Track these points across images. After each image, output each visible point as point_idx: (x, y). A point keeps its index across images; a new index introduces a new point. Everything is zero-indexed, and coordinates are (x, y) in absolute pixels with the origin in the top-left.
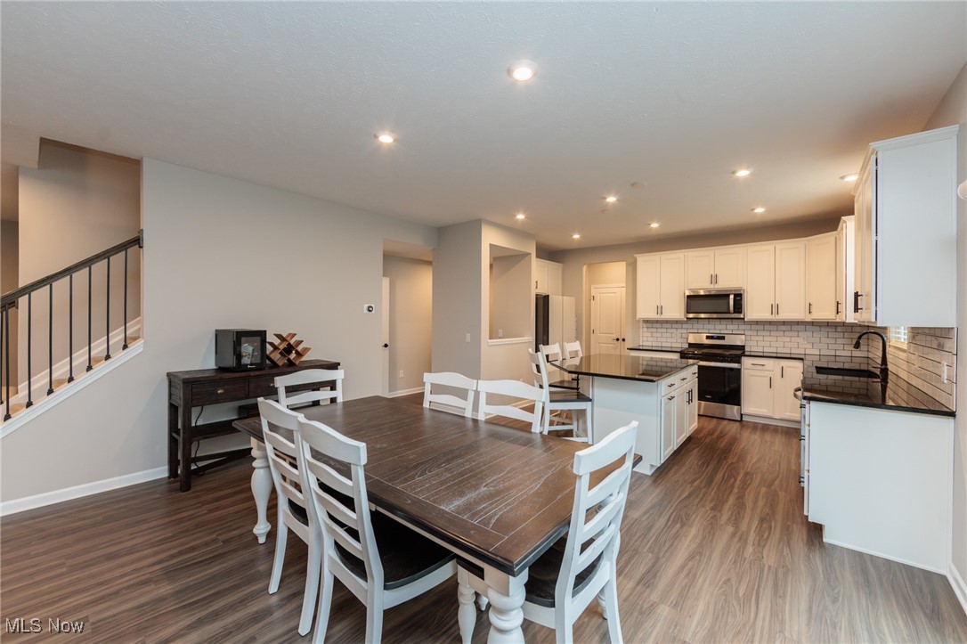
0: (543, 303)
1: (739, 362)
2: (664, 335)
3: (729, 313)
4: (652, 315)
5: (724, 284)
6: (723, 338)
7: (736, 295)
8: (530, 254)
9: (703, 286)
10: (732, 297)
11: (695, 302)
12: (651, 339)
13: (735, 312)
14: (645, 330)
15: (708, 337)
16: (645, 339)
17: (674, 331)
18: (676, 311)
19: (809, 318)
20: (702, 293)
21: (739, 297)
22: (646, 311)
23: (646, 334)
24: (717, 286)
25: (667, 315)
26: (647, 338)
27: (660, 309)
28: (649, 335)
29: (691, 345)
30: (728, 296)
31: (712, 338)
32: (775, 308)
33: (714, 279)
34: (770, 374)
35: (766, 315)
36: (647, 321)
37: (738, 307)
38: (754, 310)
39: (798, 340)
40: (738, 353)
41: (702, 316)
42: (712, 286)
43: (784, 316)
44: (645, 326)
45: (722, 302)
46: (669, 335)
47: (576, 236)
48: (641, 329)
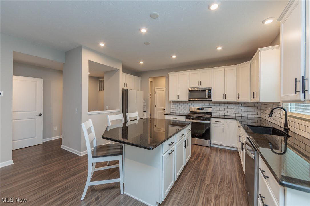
0: (125, 94)
1: (210, 120)
2: (180, 108)
3: (206, 98)
4: (175, 99)
5: (204, 86)
6: (203, 109)
8: (119, 70)
9: (195, 86)
10: (207, 91)
11: (192, 93)
12: (175, 110)
13: (208, 98)
14: (173, 106)
15: (197, 109)
17: (184, 106)
18: (184, 98)
19: (238, 100)
20: (196, 89)
21: (210, 91)
22: (172, 97)
23: (173, 108)
24: (201, 86)
25: (181, 99)
26: (174, 109)
27: (178, 97)
28: (174, 108)
29: (191, 112)
30: (205, 90)
31: (199, 109)
32: (224, 96)
33: (200, 83)
34: (222, 126)
35: (220, 99)
36: (174, 102)
37: (209, 96)
38: (216, 97)
39: (233, 110)
40: (209, 116)
41: (196, 99)
42: (199, 87)
43: (228, 99)
44: (173, 104)
45: (203, 93)
46: (182, 108)
47: (141, 63)
48: (171, 105)
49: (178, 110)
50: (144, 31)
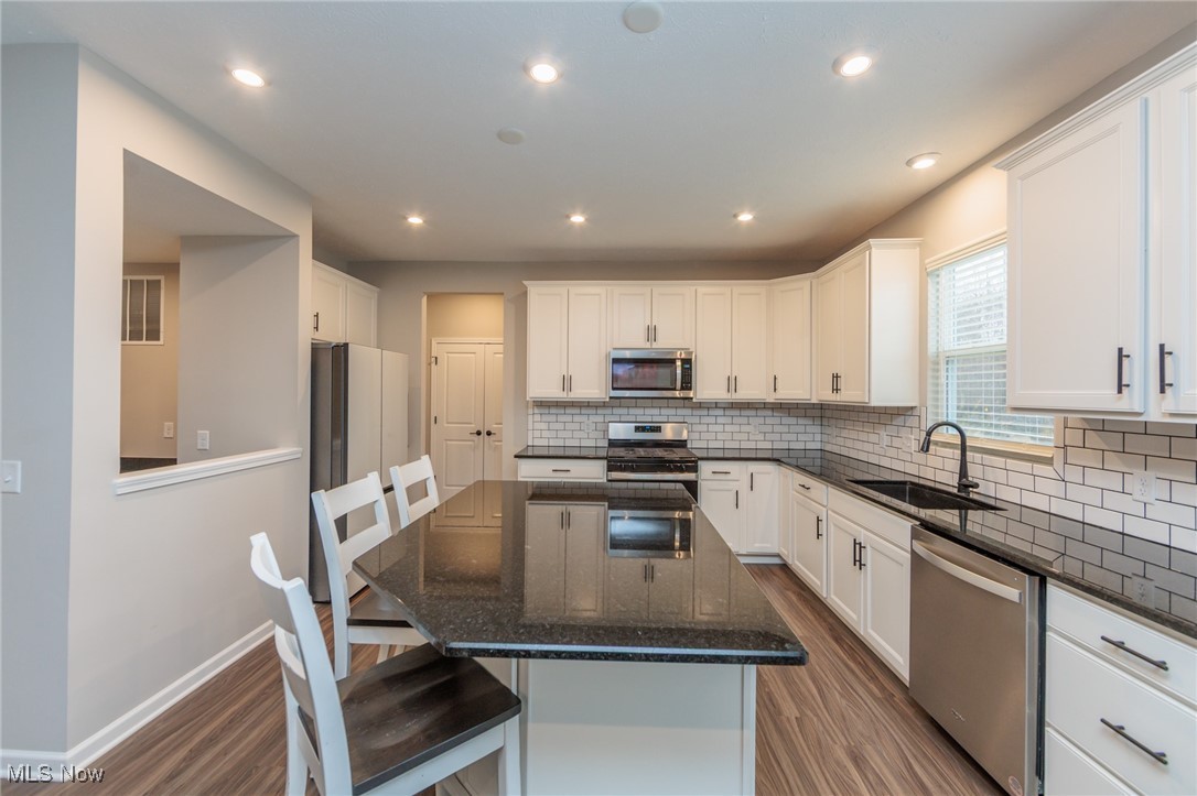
2: (569, 426)
3: (675, 389)
4: (554, 392)
5: (665, 344)
6: (658, 429)
7: (684, 361)
8: (294, 235)
9: (634, 342)
10: (679, 363)
11: (623, 369)
12: (546, 434)
13: (682, 389)
14: (537, 418)
15: (637, 429)
16: (537, 434)
17: (584, 418)
18: (592, 384)
19: (771, 399)
21: (687, 362)
22: (543, 385)
23: (538, 426)
24: (655, 345)
25: (581, 392)
26: (542, 432)
27: (567, 383)
28: (544, 426)
29: (613, 444)
30: (673, 361)
31: (643, 429)
32: (732, 383)
33: (652, 333)
34: (734, 486)
35: (720, 393)
36: (541, 404)
37: (687, 384)
38: (708, 387)
42: (648, 345)
43: (744, 394)
44: (536, 411)
45: (663, 371)
46: (577, 426)
47: (415, 220)
48: (530, 417)
49: (560, 434)
50: (544, 73)
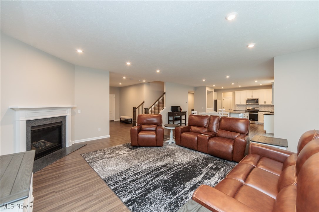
0: (216, 101)
1: (257, 113)
2: (241, 108)
4: (239, 104)
5: (254, 98)
6: (254, 108)
7: (257, 100)
8: (213, 91)
9: (250, 98)
10: (256, 100)
11: (248, 101)
14: (237, 107)
17: (244, 107)
18: (244, 103)
20: (250, 99)
21: (258, 100)
22: (237, 103)
25: (242, 104)
27: (240, 102)
29: (247, 110)
31: (252, 108)
32: (265, 102)
33: (252, 96)
35: (263, 104)
36: (237, 105)
37: (257, 102)
38: (261, 103)
39: (270, 108)
40: (257, 111)
41: (250, 104)
43: (267, 104)
45: (254, 101)
